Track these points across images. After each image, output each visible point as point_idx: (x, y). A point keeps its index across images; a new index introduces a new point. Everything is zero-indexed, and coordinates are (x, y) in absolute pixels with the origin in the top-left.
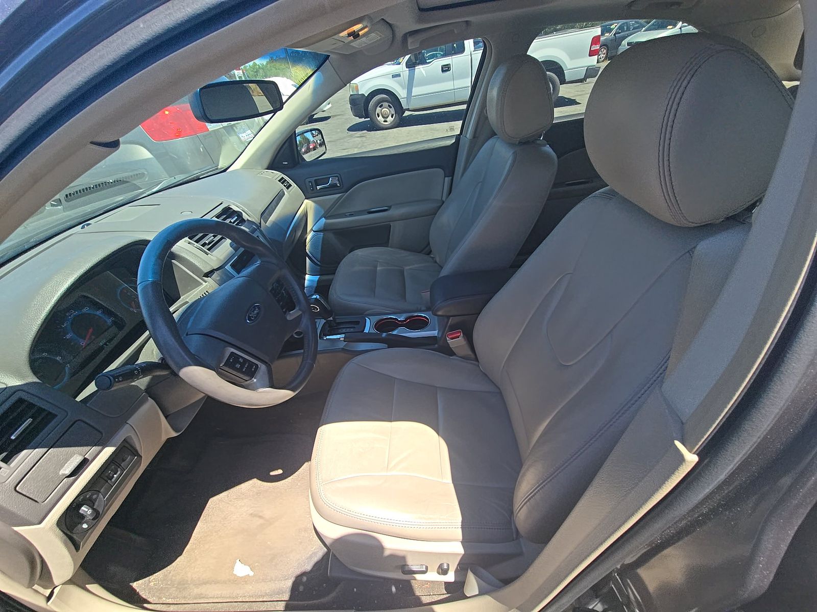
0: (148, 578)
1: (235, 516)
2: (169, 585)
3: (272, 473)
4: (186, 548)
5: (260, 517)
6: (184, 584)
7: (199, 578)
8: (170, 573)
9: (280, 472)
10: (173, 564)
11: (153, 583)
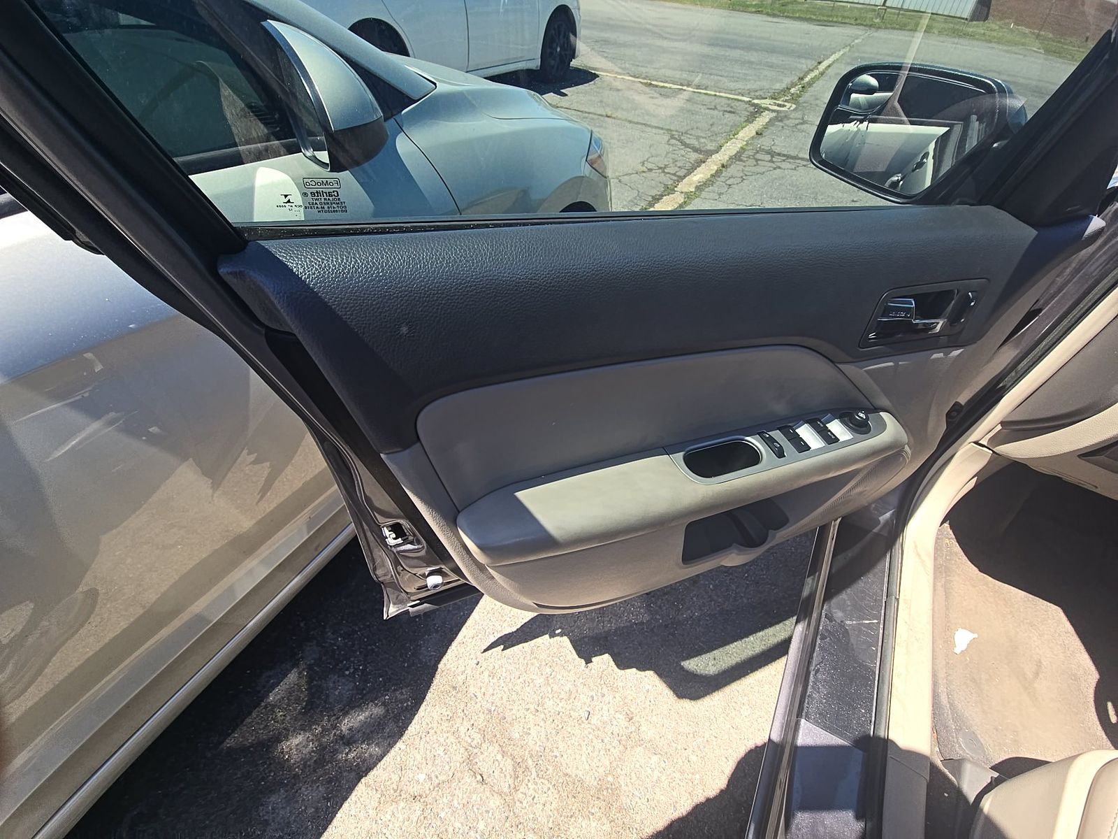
0: (954, 537)
1: (1035, 638)
2: (946, 557)
3: (1110, 705)
4: (988, 577)
5: (1037, 674)
6: (946, 572)
7: (952, 589)
8: (959, 559)
9: (1113, 719)
10: (969, 563)
11: (948, 542)
